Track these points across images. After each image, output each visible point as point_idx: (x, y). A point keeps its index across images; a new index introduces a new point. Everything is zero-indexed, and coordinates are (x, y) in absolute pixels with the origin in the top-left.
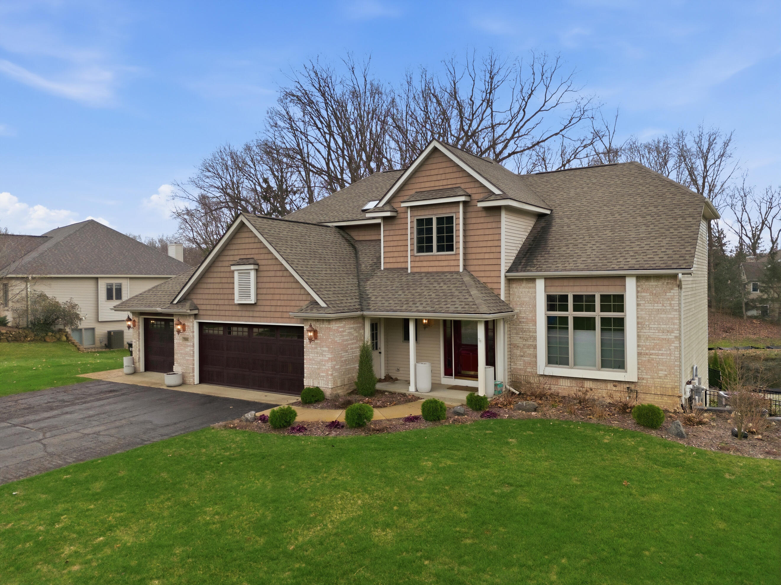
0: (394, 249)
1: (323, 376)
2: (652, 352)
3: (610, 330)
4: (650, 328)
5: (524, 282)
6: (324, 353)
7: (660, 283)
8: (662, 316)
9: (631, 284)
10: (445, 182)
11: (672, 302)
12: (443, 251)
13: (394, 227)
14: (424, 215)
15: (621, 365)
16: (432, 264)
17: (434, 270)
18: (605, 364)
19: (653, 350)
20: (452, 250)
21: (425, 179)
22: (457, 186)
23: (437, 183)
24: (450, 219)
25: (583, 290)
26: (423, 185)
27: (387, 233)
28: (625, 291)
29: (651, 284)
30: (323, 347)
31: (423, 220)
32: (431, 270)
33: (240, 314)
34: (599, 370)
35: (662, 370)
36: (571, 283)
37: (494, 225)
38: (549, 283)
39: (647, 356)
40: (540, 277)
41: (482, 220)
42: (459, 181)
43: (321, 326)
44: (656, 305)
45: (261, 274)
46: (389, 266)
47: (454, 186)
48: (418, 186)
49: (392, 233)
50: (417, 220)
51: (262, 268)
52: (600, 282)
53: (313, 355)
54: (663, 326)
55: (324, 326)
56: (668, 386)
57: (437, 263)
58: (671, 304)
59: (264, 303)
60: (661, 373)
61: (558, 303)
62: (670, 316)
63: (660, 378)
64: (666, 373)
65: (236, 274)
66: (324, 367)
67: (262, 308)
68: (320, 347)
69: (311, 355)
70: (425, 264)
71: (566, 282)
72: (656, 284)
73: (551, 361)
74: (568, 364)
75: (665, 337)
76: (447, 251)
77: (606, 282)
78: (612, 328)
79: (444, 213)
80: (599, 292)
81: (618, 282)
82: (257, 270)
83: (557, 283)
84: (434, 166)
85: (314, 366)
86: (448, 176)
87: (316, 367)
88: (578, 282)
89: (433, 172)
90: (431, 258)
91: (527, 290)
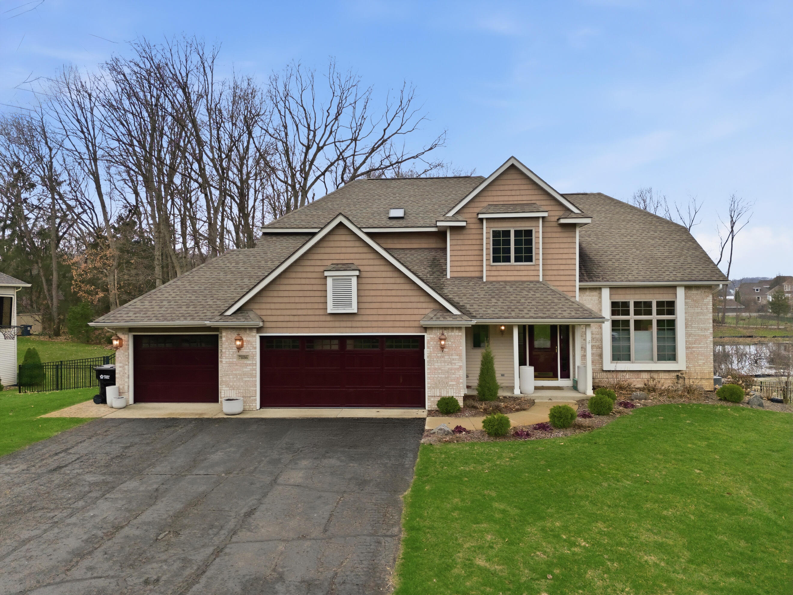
0: (462, 258)
1: (453, 385)
2: (693, 346)
3: (664, 329)
4: (692, 327)
5: (588, 291)
6: (453, 362)
7: (699, 292)
8: (701, 317)
9: (681, 292)
10: (520, 198)
11: (708, 307)
12: (522, 261)
13: (462, 237)
14: (501, 227)
15: (673, 358)
16: (509, 273)
17: (512, 279)
18: (661, 358)
19: (695, 344)
20: (531, 261)
21: (499, 193)
22: (533, 202)
23: (511, 198)
24: (529, 233)
25: (642, 297)
26: (496, 199)
27: (455, 242)
28: (676, 298)
29: (692, 292)
30: (452, 355)
31: (499, 231)
32: (508, 279)
33: (331, 324)
34: (655, 363)
35: (701, 360)
36: (632, 291)
37: (569, 240)
38: (614, 291)
39: (690, 349)
40: (605, 287)
41: (558, 235)
42: (534, 198)
43: (450, 334)
44: (696, 309)
45: (364, 281)
46: (455, 275)
47: (530, 202)
48: (491, 199)
49: (460, 242)
50: (493, 231)
51: (364, 274)
52: (656, 291)
53: (439, 364)
54: (702, 325)
55: (453, 334)
56: (705, 372)
57: (516, 273)
58: (707, 308)
59: (368, 312)
60: (701, 362)
61: (620, 309)
62: (706, 317)
63: (700, 366)
64: (704, 361)
65: (329, 281)
66: (453, 376)
67: (365, 318)
68: (449, 356)
69: (436, 364)
70: (502, 273)
71: (628, 291)
72: (696, 292)
73: (616, 357)
74: (629, 360)
75: (703, 334)
76: (525, 261)
77: (661, 291)
78: (666, 328)
79: (523, 226)
80: (656, 299)
81: (671, 291)
82: (358, 276)
83: (620, 292)
84: (508, 182)
85: (440, 376)
86: (523, 192)
87: (444, 376)
88: (638, 291)
89: (506, 188)
90: (509, 268)
91: (590, 298)
